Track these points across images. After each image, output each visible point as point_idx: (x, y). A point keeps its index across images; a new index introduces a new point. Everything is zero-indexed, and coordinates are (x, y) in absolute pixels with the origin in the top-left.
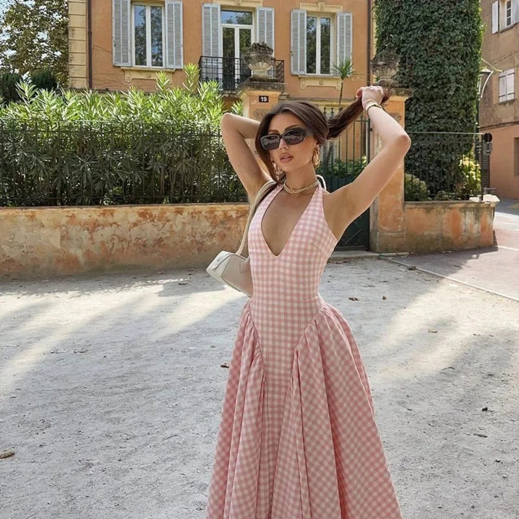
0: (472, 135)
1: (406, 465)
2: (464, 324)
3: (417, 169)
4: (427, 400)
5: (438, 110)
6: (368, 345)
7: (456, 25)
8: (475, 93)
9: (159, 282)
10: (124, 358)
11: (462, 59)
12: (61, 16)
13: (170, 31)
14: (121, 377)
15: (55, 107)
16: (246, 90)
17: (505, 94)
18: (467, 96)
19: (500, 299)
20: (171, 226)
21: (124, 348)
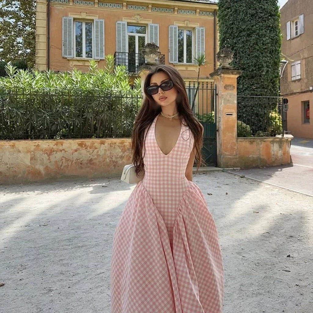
0: (277, 98)
1: (243, 288)
2: (275, 208)
3: (244, 119)
4: (254, 251)
5: (256, 83)
6: (218, 220)
7: (266, 34)
8: (278, 73)
9: (90, 185)
10: (71, 229)
11: (270, 54)
12: (31, 28)
13: (97, 37)
14: (69, 240)
15: (28, 80)
16: (143, 71)
17: (295, 75)
18: (273, 76)
19: (295, 194)
20: (98, 152)
21: (70, 223)
